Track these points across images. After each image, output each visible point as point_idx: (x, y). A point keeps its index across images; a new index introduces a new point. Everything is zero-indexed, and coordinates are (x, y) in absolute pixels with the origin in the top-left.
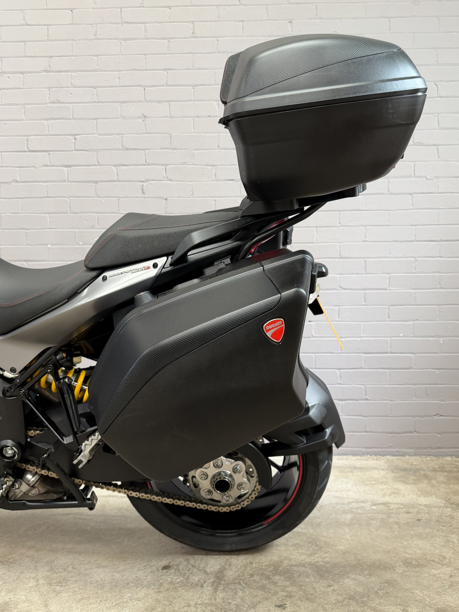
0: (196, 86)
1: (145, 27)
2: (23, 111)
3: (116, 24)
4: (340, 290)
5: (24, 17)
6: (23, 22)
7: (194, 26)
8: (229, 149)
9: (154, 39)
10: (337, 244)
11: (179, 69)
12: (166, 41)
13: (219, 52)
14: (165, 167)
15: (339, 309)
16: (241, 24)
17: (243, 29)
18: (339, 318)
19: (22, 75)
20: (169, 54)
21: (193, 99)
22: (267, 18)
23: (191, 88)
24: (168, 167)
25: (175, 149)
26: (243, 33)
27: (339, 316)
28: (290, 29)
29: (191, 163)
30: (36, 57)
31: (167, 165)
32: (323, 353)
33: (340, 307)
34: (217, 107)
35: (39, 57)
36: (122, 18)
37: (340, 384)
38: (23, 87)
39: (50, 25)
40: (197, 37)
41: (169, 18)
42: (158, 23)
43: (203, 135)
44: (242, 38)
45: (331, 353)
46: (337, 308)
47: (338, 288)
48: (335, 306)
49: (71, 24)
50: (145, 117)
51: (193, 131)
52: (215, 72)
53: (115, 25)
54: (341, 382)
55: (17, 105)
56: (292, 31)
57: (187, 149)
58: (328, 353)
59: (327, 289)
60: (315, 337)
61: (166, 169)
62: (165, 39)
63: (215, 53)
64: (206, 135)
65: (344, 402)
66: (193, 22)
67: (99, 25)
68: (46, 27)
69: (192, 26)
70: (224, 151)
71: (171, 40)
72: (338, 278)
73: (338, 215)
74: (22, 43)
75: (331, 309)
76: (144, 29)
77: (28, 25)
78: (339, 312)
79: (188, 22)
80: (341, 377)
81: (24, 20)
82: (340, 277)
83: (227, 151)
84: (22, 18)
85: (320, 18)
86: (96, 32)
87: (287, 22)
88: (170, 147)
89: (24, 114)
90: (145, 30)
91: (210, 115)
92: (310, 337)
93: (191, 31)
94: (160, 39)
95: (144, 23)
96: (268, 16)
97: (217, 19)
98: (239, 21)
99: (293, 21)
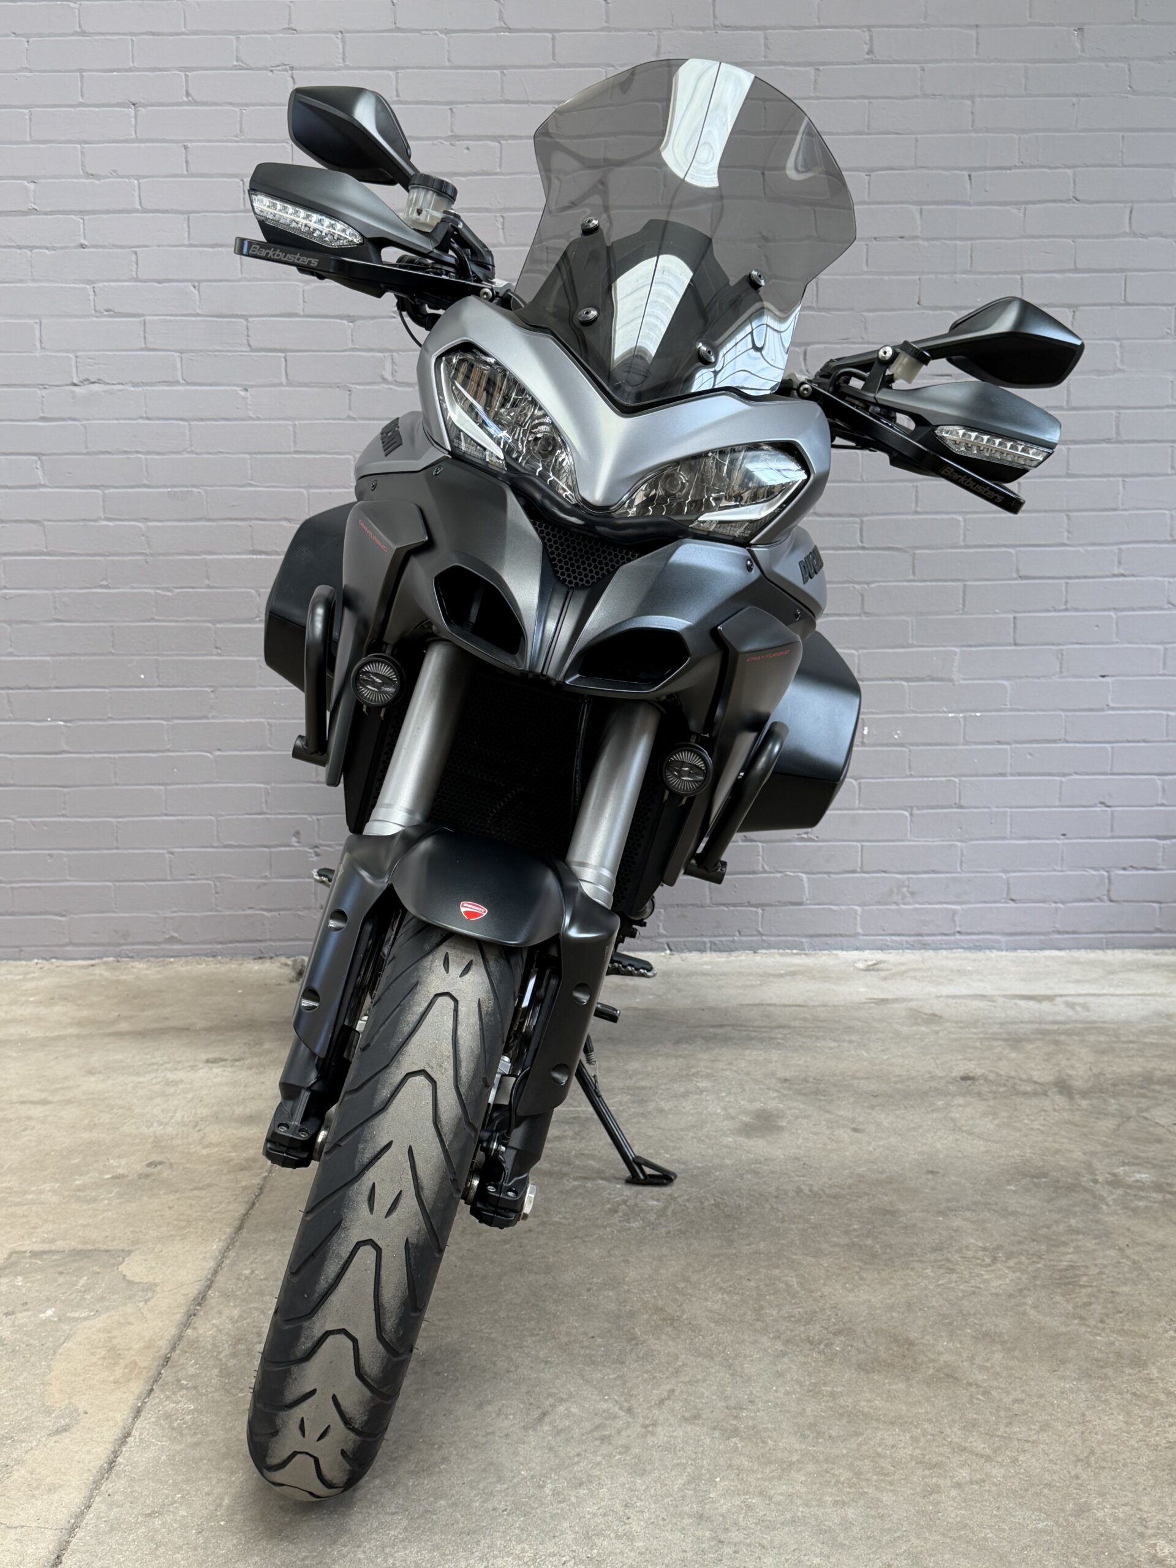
0: (873, 170)
1: (766, 38)
2: (500, 226)
3: (703, 29)
4: (1169, 609)
5: (501, 12)
6: (498, 24)
7: (871, 37)
8: (941, 308)
9: (785, 64)
10: (1167, 512)
11: (838, 134)
12: (811, 70)
13: (925, 96)
14: (803, 349)
15: (1166, 649)
16: (973, 32)
17: (978, 43)
18: (1164, 668)
19: (496, 144)
20: (818, 98)
21: (866, 199)
22: (1029, 20)
23: (863, 174)
24: (809, 348)
25: (828, 310)
26: (977, 53)
27: (1165, 663)
28: (1078, 45)
29: (860, 340)
30: (527, 102)
31: (808, 344)
32: (1128, 741)
33: (1168, 646)
34: (918, 216)
35: (533, 103)
36: (715, 17)
37: (1163, 805)
38: (498, 170)
39: (558, 31)
40: (877, 62)
41: (819, 19)
42: (794, 28)
43: (886, 278)
44: (977, 64)
45: (1145, 741)
46: (1161, 647)
47: (1166, 606)
48: (1158, 643)
49: (603, 29)
50: (766, 239)
51: (865, 269)
52: (916, 140)
53: (701, 33)
54: (1165, 802)
55: (487, 210)
56: (1083, 50)
57: (851, 309)
58: (1138, 742)
59: (1143, 609)
60: (1113, 709)
61: (805, 353)
62: (810, 64)
63: (916, 97)
64: (892, 277)
65: (1168, 842)
66: (869, 28)
67: (666, 32)
68: (549, 35)
69: (868, 37)
70: (931, 312)
71: (821, 68)
72: (1166, 584)
73: (1170, 450)
74: (497, 72)
75: (1149, 649)
76: (762, 41)
77: (509, 30)
78: (1165, 655)
79: (860, 27)
80: (1164, 790)
81: (501, 18)
82: (1170, 583)
83: (938, 312)
84: (497, 14)
85: (1143, 22)
86: (659, 46)
87: (1072, 29)
88: (815, 305)
89: (501, 231)
90: (766, 45)
91: (901, 234)
92: (1102, 710)
93: (866, 48)
94: (798, 64)
95: (764, 28)
96: (1031, 16)
97: (922, 21)
98: (970, 27)
99: (1086, 27)
